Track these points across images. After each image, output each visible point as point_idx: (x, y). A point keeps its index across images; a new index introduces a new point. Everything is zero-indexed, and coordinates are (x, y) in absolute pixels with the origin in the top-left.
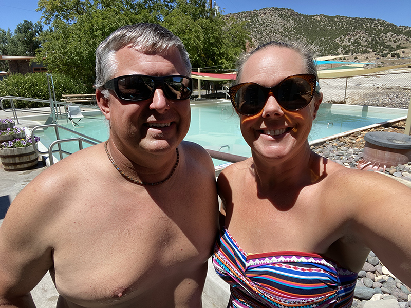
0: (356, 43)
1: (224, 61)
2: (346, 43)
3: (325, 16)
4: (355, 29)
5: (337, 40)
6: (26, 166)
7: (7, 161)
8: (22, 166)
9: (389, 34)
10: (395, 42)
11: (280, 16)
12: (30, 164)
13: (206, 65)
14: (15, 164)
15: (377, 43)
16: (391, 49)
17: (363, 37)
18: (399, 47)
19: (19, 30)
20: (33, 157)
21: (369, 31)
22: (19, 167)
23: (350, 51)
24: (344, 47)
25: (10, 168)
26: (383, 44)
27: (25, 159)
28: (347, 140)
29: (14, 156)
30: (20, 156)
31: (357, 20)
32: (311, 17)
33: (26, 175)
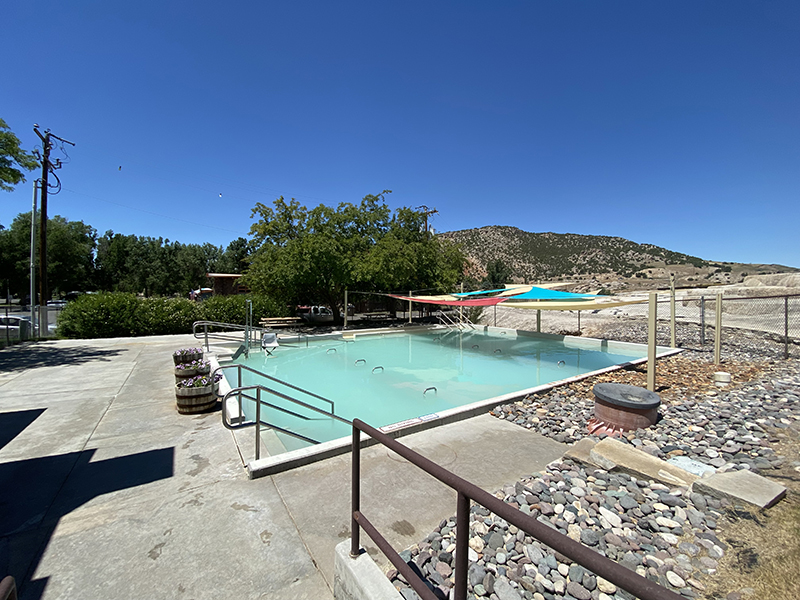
0: (592, 261)
1: (438, 283)
2: (581, 261)
3: (554, 234)
4: (589, 247)
5: (570, 259)
6: (202, 408)
7: (182, 402)
8: (198, 409)
9: (630, 253)
10: (638, 260)
11: (504, 234)
12: (206, 407)
13: (420, 288)
14: (191, 406)
15: (616, 261)
16: (635, 269)
17: (600, 256)
18: (643, 267)
19: (231, 247)
20: (211, 399)
21: (606, 250)
22: (194, 409)
23: (586, 270)
24: (579, 266)
25: (185, 410)
26: (624, 262)
27: (202, 401)
28: (579, 386)
29: (191, 397)
30: (198, 397)
31: (591, 237)
32: (538, 235)
33: (200, 421)
